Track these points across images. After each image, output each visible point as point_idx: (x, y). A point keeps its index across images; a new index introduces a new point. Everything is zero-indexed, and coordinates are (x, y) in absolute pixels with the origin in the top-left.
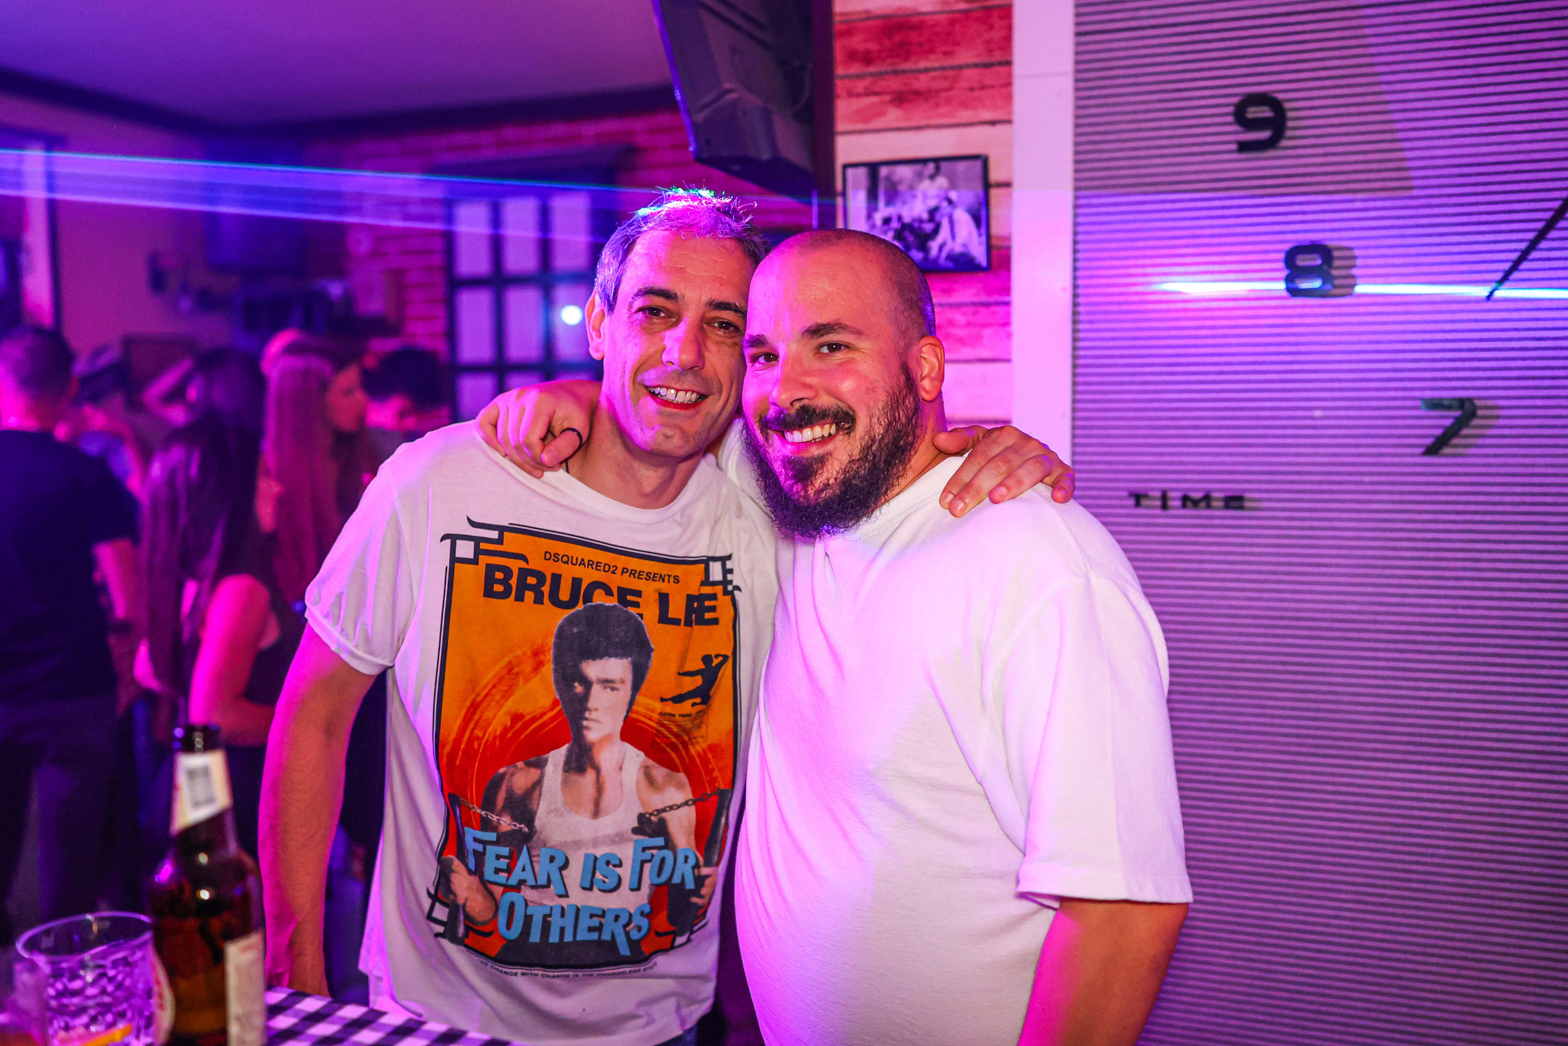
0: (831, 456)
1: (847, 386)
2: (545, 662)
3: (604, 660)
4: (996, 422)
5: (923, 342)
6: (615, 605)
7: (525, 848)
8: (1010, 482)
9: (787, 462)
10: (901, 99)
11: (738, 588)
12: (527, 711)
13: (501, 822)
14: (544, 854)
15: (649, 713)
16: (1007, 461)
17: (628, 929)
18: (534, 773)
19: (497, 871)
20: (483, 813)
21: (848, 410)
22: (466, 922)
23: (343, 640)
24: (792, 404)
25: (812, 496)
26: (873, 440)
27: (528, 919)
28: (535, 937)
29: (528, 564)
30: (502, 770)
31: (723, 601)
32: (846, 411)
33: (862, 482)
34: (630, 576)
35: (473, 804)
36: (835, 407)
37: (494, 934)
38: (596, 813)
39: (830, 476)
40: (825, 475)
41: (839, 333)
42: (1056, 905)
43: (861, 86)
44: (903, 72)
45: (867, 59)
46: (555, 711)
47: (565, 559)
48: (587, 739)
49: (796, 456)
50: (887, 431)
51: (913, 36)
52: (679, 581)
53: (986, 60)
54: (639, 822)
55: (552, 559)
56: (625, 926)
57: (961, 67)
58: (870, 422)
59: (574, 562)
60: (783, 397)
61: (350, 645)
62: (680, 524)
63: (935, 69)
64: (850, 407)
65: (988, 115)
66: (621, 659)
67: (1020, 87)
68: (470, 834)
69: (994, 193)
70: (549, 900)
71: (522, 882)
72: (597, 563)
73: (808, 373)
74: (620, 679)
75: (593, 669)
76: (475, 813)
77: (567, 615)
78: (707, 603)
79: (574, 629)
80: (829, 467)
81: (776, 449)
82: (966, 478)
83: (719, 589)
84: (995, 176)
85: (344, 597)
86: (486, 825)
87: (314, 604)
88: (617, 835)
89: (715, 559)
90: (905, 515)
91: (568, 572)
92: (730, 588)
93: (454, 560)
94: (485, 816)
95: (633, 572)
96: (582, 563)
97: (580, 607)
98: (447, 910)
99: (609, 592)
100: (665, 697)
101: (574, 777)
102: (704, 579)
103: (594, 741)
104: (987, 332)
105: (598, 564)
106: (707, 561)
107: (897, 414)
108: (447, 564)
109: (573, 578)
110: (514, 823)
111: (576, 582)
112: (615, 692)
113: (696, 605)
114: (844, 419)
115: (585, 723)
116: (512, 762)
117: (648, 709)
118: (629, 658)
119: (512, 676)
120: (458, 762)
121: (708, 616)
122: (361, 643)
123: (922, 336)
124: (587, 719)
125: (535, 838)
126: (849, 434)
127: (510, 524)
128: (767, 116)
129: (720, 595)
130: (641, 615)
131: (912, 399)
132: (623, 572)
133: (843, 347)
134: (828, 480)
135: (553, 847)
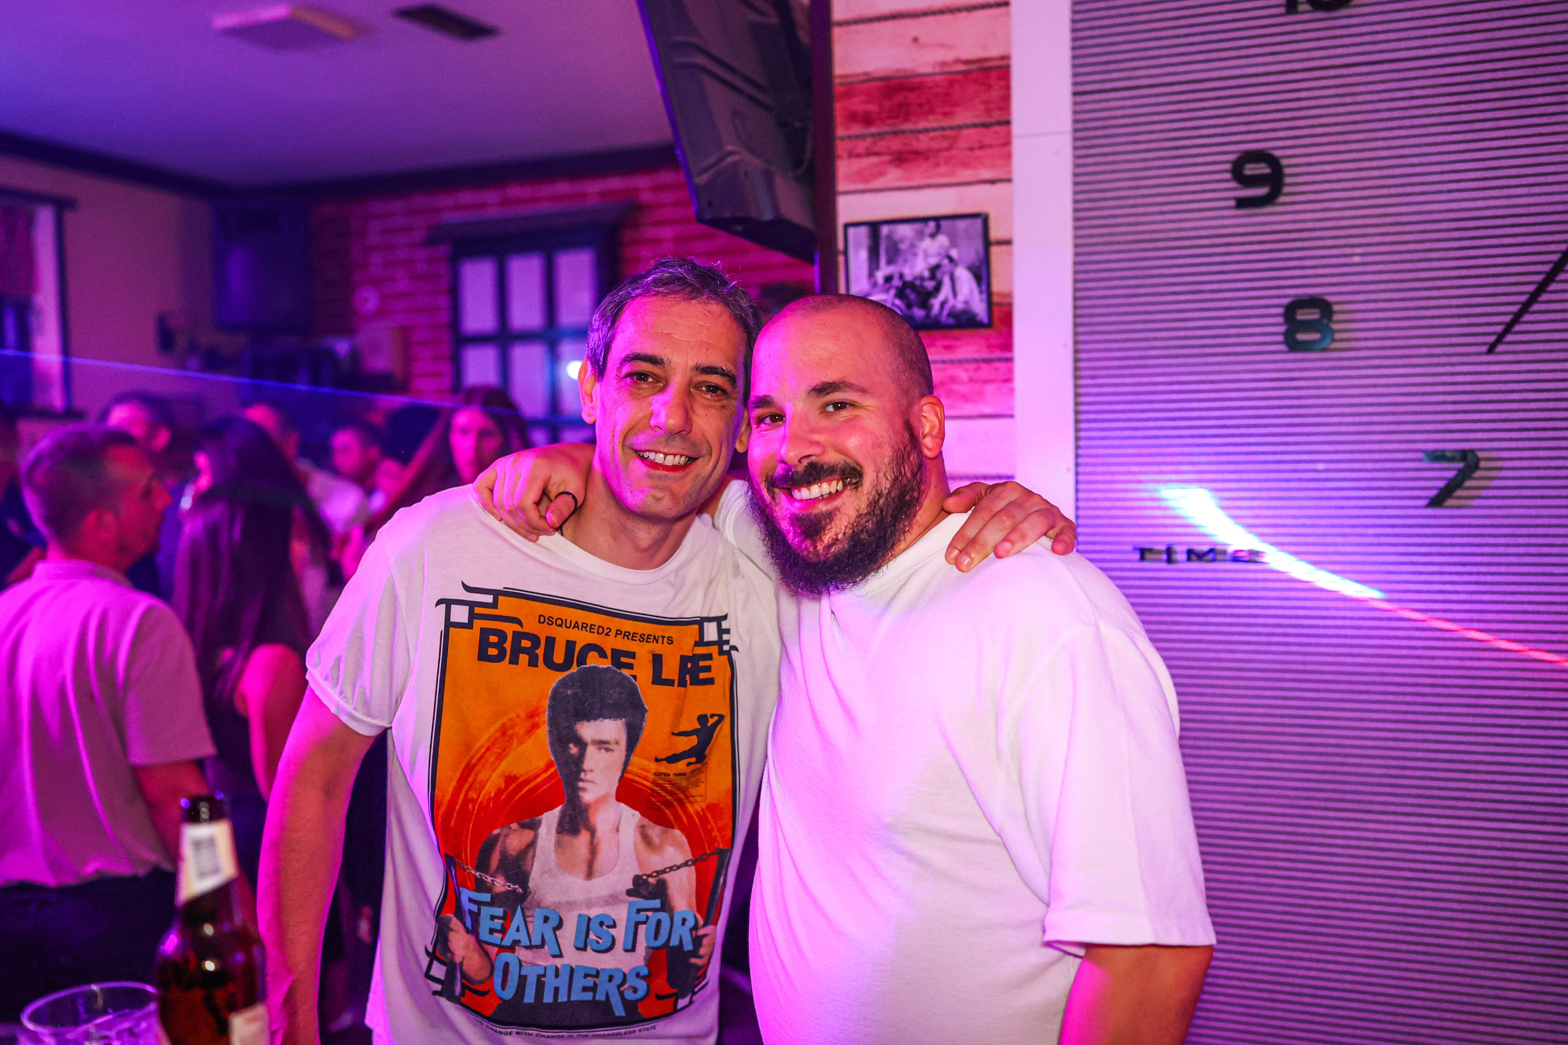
0: (839, 511)
1: (853, 442)
2: (540, 724)
3: (598, 722)
4: (1000, 477)
5: (924, 401)
6: (609, 667)
7: (519, 909)
8: (1014, 537)
9: (795, 520)
10: (901, 159)
11: (735, 648)
12: (522, 772)
13: (495, 883)
14: (539, 914)
15: (644, 773)
16: (1011, 516)
17: (622, 989)
18: (528, 835)
19: (492, 931)
20: (477, 874)
21: (855, 465)
22: (464, 981)
23: (342, 702)
24: (800, 461)
25: (821, 552)
26: (880, 495)
27: (523, 979)
28: (529, 997)
29: (522, 628)
30: (496, 832)
31: (719, 662)
32: (854, 467)
33: (869, 536)
34: (624, 638)
35: (467, 865)
36: (842, 462)
37: (489, 994)
38: (590, 874)
39: (838, 531)
40: (834, 530)
41: (844, 391)
42: (1081, 952)
43: (861, 146)
44: (903, 132)
45: (867, 120)
46: (549, 773)
47: (559, 622)
48: (583, 801)
49: (804, 512)
50: (893, 486)
51: (913, 97)
52: (672, 642)
53: (985, 119)
54: (634, 885)
55: (546, 622)
56: (619, 986)
57: (960, 127)
58: (877, 477)
59: (568, 625)
60: (792, 454)
61: (349, 708)
62: (672, 585)
63: (934, 130)
64: (858, 464)
65: (987, 174)
66: (615, 720)
67: (1018, 146)
68: (466, 894)
69: (995, 250)
70: (543, 960)
71: (516, 942)
72: (591, 625)
73: (815, 430)
74: (615, 739)
75: (588, 730)
76: (470, 874)
77: (562, 677)
78: (702, 663)
79: (569, 692)
80: (838, 522)
81: (782, 508)
82: (971, 533)
83: (714, 650)
84: (995, 234)
85: (343, 659)
86: (480, 886)
87: (314, 666)
88: (611, 896)
89: (710, 619)
90: (911, 572)
91: (563, 636)
92: (726, 648)
93: (449, 624)
94: (479, 877)
95: (627, 634)
96: (576, 626)
97: (574, 669)
98: (445, 968)
99: (602, 654)
100: (659, 758)
101: (567, 838)
102: (698, 640)
103: (589, 803)
104: (989, 388)
105: (592, 627)
106: (701, 622)
107: (903, 470)
108: (443, 628)
109: (567, 641)
110: (508, 884)
111: (570, 645)
112: (610, 752)
113: (689, 665)
114: (851, 475)
115: (581, 784)
116: (506, 824)
117: (642, 769)
118: (624, 719)
119: (506, 739)
120: (452, 824)
121: (702, 676)
122: (360, 706)
123: (923, 395)
124: (582, 780)
125: (529, 898)
126: (856, 488)
127: (504, 588)
128: (768, 176)
129: (715, 655)
130: (635, 677)
131: (916, 456)
132: (617, 634)
133: (847, 406)
134: (837, 535)
135: (547, 908)
